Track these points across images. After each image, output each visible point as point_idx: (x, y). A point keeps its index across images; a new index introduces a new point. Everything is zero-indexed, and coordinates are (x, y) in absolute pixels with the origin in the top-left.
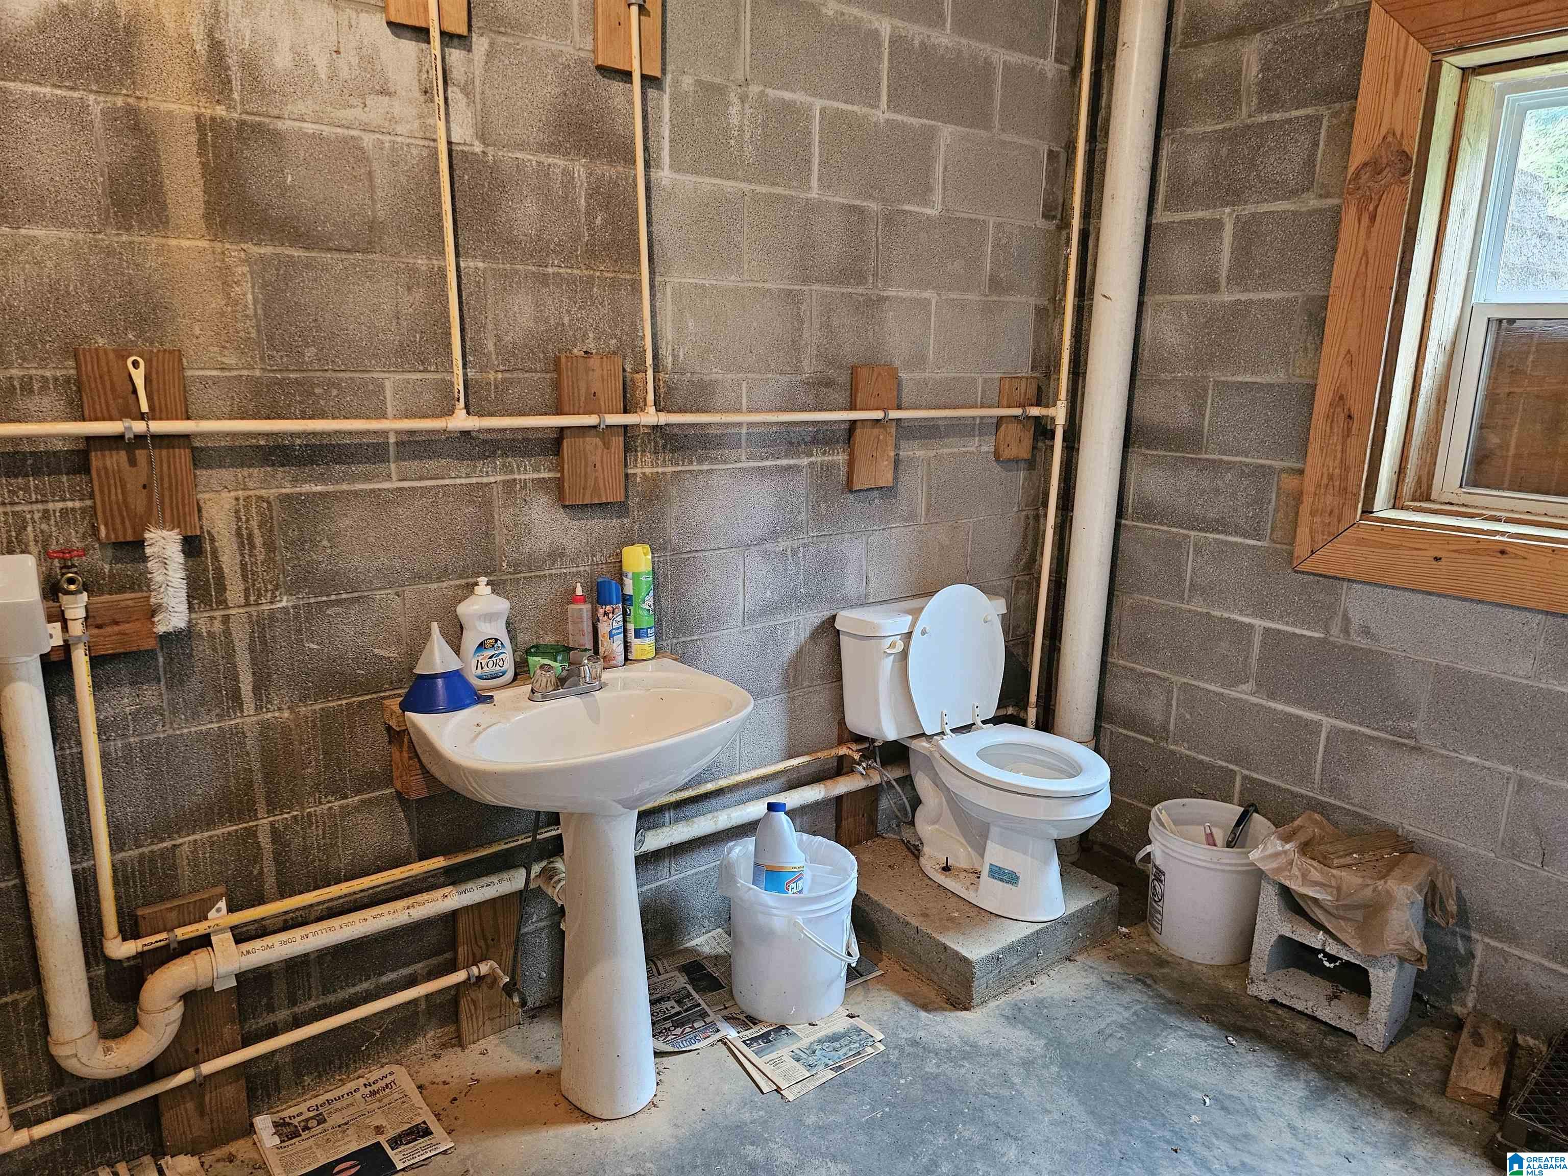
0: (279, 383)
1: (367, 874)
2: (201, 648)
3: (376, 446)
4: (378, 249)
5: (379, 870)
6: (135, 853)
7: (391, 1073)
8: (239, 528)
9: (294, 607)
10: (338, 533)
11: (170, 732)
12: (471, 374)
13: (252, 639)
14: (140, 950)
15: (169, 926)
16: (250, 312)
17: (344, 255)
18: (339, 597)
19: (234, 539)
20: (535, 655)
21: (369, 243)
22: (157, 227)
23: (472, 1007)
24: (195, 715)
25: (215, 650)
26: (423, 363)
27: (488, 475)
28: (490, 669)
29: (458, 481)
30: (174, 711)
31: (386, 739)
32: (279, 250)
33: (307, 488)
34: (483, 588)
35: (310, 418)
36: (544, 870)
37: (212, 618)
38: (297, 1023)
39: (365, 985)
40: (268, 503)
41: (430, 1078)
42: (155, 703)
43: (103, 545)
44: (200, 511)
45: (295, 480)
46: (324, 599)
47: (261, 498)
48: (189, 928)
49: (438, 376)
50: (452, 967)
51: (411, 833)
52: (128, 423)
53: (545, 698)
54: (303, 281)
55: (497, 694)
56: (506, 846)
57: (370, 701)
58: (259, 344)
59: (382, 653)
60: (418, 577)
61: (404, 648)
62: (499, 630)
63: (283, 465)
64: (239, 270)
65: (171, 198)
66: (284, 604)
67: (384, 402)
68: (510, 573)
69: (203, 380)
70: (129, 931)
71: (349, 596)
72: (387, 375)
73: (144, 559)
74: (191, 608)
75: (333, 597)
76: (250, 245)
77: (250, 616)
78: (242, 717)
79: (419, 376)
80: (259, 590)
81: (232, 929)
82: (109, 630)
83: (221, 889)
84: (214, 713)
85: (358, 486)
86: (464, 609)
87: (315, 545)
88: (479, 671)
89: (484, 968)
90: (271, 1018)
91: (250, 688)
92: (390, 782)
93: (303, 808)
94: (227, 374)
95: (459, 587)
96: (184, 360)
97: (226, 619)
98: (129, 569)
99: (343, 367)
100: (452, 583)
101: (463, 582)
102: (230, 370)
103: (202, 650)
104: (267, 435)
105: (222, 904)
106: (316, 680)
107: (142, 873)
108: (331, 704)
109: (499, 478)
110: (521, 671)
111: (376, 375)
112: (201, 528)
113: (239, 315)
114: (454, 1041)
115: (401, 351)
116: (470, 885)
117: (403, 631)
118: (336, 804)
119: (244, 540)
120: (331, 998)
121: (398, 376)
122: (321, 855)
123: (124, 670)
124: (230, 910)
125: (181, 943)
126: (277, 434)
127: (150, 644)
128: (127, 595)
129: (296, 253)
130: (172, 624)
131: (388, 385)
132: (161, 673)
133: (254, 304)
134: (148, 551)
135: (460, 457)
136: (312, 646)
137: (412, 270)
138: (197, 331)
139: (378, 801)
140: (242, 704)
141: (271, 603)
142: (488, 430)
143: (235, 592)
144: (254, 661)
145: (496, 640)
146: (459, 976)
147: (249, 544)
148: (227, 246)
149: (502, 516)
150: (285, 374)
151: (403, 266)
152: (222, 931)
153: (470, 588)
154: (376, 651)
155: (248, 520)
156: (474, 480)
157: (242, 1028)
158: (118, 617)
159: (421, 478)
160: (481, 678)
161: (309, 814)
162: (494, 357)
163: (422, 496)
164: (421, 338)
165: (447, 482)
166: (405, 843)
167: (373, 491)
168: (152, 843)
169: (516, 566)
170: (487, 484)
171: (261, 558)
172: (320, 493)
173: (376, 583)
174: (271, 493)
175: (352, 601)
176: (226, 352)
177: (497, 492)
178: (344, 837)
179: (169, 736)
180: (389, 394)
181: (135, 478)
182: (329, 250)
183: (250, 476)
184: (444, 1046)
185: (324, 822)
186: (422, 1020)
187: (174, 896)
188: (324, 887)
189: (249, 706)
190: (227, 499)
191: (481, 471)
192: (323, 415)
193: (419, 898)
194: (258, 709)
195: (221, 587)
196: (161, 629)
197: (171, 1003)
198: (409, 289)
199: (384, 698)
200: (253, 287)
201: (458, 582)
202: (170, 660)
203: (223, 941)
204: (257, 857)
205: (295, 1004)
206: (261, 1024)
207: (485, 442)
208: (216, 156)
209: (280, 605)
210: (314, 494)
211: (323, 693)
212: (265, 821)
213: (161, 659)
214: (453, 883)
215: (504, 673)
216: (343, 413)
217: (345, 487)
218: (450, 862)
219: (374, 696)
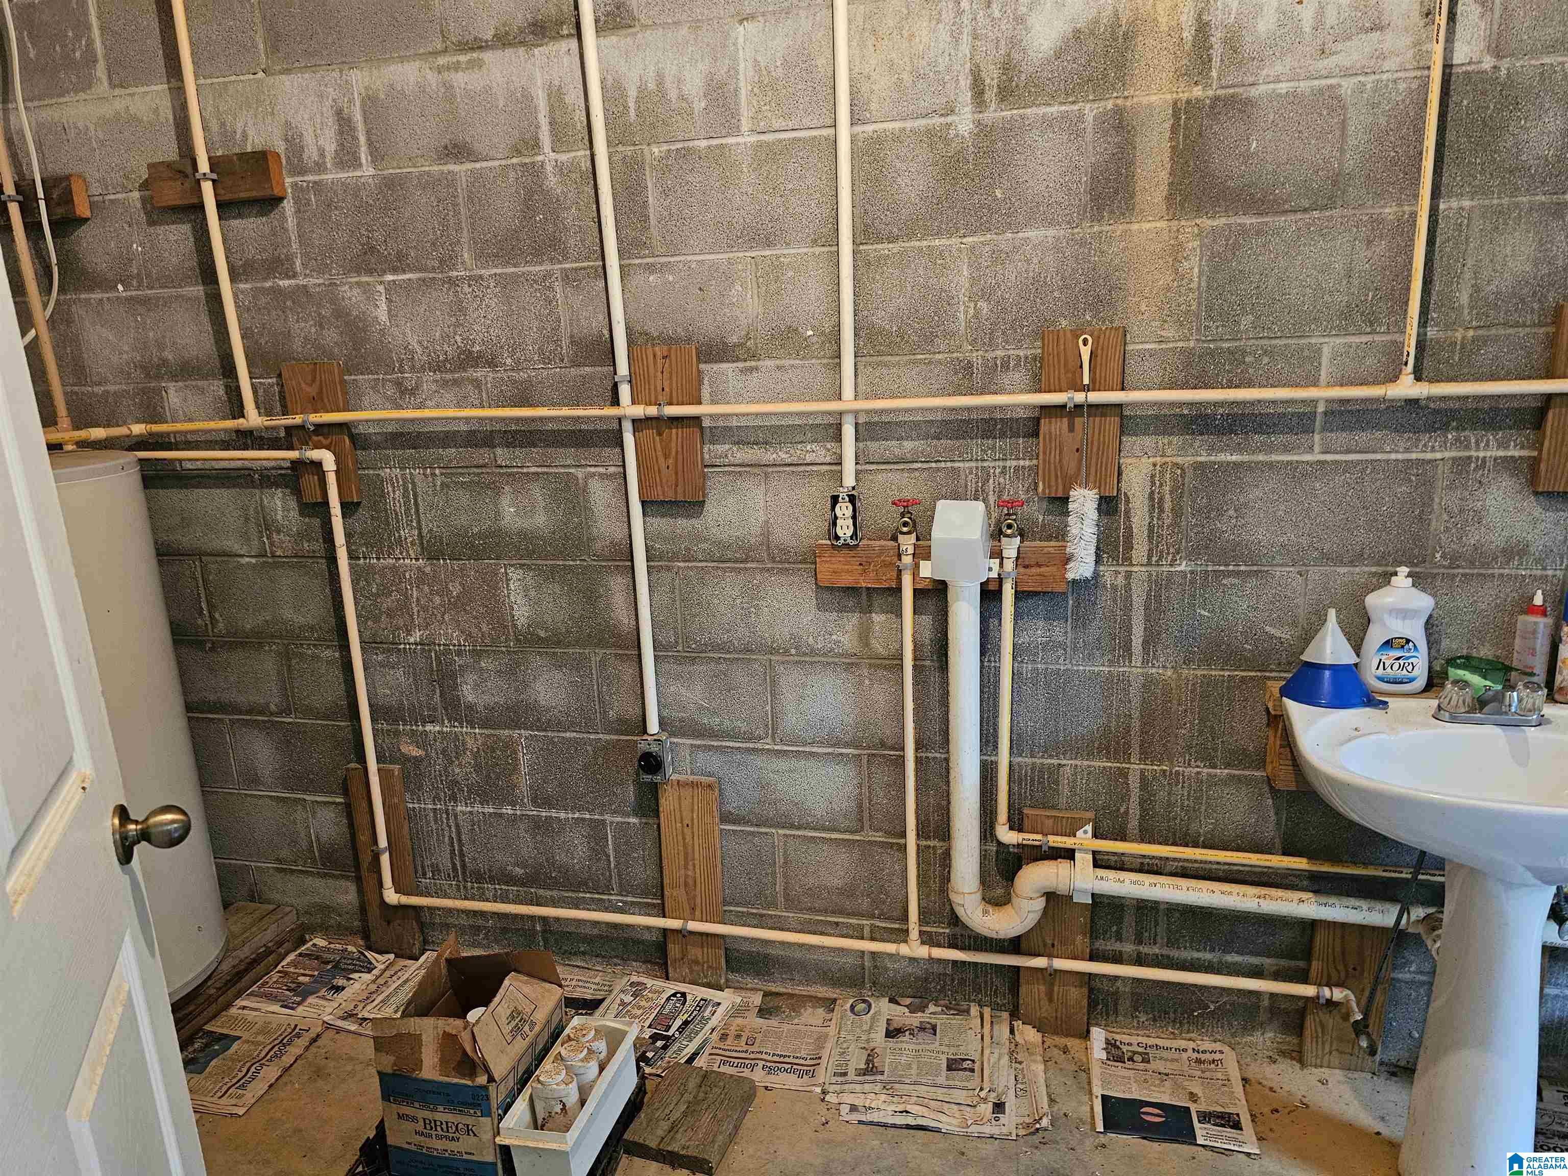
0: (1212, 353)
1: (1225, 849)
2: (1104, 598)
3: (1301, 416)
4: (1340, 203)
5: (1239, 849)
6: (1029, 760)
7: (1221, 1052)
8: (1152, 493)
9: (1192, 572)
10: (1246, 505)
11: (1069, 666)
12: (1432, 332)
13: (1149, 595)
14: (1020, 841)
15: (1045, 831)
16: (1194, 285)
17: (1299, 216)
18: (1236, 568)
19: (1146, 502)
20: (1459, 667)
21: (1330, 199)
22: (1124, 214)
23: (1319, 1030)
24: (1091, 656)
25: (1115, 601)
26: (1372, 325)
27: (1433, 449)
28: (1395, 672)
29: (1393, 456)
30: (1075, 649)
31: (1265, 721)
32: (1232, 220)
33: (1223, 457)
34: (1402, 579)
35: (1236, 387)
36: (1428, 916)
37: (1117, 573)
38: (1140, 961)
39: (1208, 956)
40: (1182, 469)
41: (1259, 1076)
42: (1061, 639)
43: (1041, 499)
44: (1120, 474)
45: (1212, 449)
46: (1222, 568)
47: (1176, 465)
48: (1059, 839)
49: (1388, 338)
50: (1303, 978)
51: (1278, 823)
52: (1071, 394)
53: (1454, 719)
54: (1251, 249)
55: (1393, 702)
56: (1385, 874)
57: (1252, 678)
58: (1198, 316)
59: (1273, 631)
60: (1326, 558)
61: (1298, 632)
62: (1415, 631)
63: (1202, 434)
64: (1190, 245)
65: (1140, 184)
66: (1182, 568)
67: (1318, 368)
68: (1444, 567)
69: (1142, 354)
70: (1016, 824)
71: (1248, 568)
72: (1327, 340)
73: (1067, 513)
74: (1098, 561)
75: (1231, 568)
76: (1205, 219)
77: (1150, 575)
78: (1130, 667)
79: (1364, 339)
80: (1162, 552)
81: (1094, 853)
82: (1034, 570)
83: (1090, 815)
84: (1106, 658)
85: (1275, 457)
86: (1375, 601)
87: (1221, 513)
88: (1380, 671)
89: (1338, 994)
90: (1118, 946)
91: (1140, 641)
92: (1261, 764)
93: (1172, 765)
94: (1164, 346)
95: (1374, 574)
96: (1128, 336)
97: (1129, 575)
98: (1056, 520)
99: (1279, 334)
100: (1367, 569)
101: (1380, 569)
102: (1167, 342)
103: (1104, 599)
104: (1191, 404)
105: (1089, 828)
106: (1203, 646)
107: (1032, 780)
108: (1213, 673)
109: (1447, 455)
110: (1434, 683)
111: (1313, 341)
112: (1119, 490)
113: (1183, 290)
114: (1294, 1054)
115: (1346, 314)
116: (1332, 900)
117: (1301, 613)
118: (1205, 770)
119: (1155, 503)
120: (1175, 953)
121: (1339, 340)
122: (1183, 814)
123: (1041, 605)
124: (1095, 836)
125: (1052, 848)
126: (1201, 403)
127: (1061, 588)
128: (1052, 543)
129: (1248, 220)
130: (1081, 571)
131: (1326, 351)
132: (1069, 614)
133: (1199, 277)
134: (1071, 506)
135: (1399, 429)
136: (1203, 612)
137: (1376, 221)
138: (1143, 308)
139: (1248, 781)
140: (1131, 655)
141: (1171, 565)
142: (1444, 398)
143: (1140, 551)
144: (1147, 619)
145: (1408, 641)
146: (1309, 991)
147: (1159, 507)
148: (1183, 223)
149: (1443, 499)
150: (1219, 344)
151: (1365, 218)
152: (1085, 851)
153: (1386, 578)
154: (1268, 629)
155: (1161, 485)
156: (1414, 456)
157: (1092, 943)
158: (1042, 560)
159: (1348, 451)
160: (1381, 679)
161: (1177, 773)
162: (1466, 311)
163: (1345, 472)
164: (1373, 298)
165: (1378, 456)
166: (1270, 830)
167: (1290, 463)
168: (1043, 757)
169: (1454, 560)
170: (1430, 461)
171: (1167, 522)
172: (1234, 463)
173: (1278, 560)
174: (1186, 460)
175: (1249, 574)
176: (1166, 326)
177: (1443, 470)
178: (1209, 805)
179: (1068, 670)
180: (1325, 361)
181: (1071, 441)
182: (1285, 212)
183: (1170, 443)
184: (1282, 1053)
185: (1190, 785)
186: (1263, 1016)
187: (1053, 807)
188: (1181, 845)
189: (1137, 660)
190: (1145, 465)
191: (1425, 445)
192: (1250, 384)
193: (1273, 892)
194: (1145, 662)
195: (1129, 546)
196: (1070, 576)
197: (1034, 895)
198: (1369, 243)
199: (1269, 678)
200: (1201, 260)
201: (1373, 569)
202: (1077, 605)
203: (1084, 860)
204: (1125, 797)
205: (1140, 942)
206: (1109, 948)
207: (1436, 412)
208: (1186, 137)
209: (1178, 569)
210: (1228, 463)
211: (1207, 661)
212: (1136, 767)
213: (1071, 602)
214: (1316, 892)
215: (1411, 680)
216: (1271, 381)
217: (1261, 457)
218: (1315, 868)
219: (1259, 674)
